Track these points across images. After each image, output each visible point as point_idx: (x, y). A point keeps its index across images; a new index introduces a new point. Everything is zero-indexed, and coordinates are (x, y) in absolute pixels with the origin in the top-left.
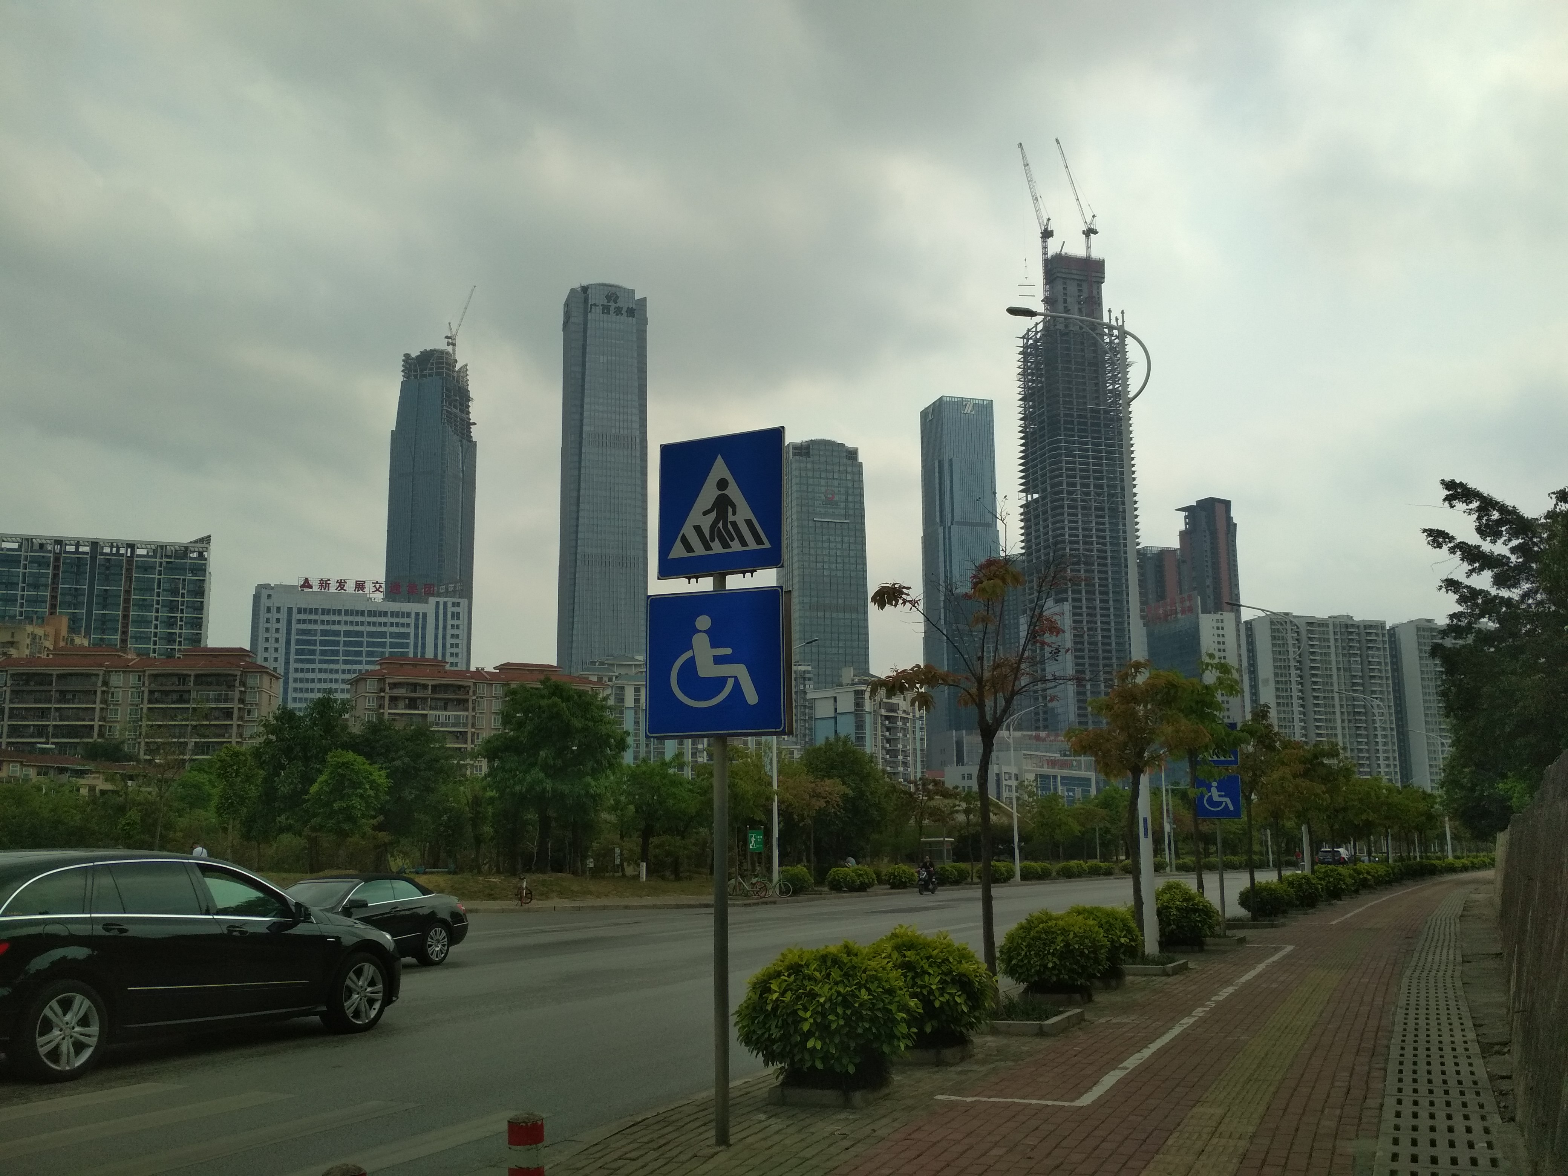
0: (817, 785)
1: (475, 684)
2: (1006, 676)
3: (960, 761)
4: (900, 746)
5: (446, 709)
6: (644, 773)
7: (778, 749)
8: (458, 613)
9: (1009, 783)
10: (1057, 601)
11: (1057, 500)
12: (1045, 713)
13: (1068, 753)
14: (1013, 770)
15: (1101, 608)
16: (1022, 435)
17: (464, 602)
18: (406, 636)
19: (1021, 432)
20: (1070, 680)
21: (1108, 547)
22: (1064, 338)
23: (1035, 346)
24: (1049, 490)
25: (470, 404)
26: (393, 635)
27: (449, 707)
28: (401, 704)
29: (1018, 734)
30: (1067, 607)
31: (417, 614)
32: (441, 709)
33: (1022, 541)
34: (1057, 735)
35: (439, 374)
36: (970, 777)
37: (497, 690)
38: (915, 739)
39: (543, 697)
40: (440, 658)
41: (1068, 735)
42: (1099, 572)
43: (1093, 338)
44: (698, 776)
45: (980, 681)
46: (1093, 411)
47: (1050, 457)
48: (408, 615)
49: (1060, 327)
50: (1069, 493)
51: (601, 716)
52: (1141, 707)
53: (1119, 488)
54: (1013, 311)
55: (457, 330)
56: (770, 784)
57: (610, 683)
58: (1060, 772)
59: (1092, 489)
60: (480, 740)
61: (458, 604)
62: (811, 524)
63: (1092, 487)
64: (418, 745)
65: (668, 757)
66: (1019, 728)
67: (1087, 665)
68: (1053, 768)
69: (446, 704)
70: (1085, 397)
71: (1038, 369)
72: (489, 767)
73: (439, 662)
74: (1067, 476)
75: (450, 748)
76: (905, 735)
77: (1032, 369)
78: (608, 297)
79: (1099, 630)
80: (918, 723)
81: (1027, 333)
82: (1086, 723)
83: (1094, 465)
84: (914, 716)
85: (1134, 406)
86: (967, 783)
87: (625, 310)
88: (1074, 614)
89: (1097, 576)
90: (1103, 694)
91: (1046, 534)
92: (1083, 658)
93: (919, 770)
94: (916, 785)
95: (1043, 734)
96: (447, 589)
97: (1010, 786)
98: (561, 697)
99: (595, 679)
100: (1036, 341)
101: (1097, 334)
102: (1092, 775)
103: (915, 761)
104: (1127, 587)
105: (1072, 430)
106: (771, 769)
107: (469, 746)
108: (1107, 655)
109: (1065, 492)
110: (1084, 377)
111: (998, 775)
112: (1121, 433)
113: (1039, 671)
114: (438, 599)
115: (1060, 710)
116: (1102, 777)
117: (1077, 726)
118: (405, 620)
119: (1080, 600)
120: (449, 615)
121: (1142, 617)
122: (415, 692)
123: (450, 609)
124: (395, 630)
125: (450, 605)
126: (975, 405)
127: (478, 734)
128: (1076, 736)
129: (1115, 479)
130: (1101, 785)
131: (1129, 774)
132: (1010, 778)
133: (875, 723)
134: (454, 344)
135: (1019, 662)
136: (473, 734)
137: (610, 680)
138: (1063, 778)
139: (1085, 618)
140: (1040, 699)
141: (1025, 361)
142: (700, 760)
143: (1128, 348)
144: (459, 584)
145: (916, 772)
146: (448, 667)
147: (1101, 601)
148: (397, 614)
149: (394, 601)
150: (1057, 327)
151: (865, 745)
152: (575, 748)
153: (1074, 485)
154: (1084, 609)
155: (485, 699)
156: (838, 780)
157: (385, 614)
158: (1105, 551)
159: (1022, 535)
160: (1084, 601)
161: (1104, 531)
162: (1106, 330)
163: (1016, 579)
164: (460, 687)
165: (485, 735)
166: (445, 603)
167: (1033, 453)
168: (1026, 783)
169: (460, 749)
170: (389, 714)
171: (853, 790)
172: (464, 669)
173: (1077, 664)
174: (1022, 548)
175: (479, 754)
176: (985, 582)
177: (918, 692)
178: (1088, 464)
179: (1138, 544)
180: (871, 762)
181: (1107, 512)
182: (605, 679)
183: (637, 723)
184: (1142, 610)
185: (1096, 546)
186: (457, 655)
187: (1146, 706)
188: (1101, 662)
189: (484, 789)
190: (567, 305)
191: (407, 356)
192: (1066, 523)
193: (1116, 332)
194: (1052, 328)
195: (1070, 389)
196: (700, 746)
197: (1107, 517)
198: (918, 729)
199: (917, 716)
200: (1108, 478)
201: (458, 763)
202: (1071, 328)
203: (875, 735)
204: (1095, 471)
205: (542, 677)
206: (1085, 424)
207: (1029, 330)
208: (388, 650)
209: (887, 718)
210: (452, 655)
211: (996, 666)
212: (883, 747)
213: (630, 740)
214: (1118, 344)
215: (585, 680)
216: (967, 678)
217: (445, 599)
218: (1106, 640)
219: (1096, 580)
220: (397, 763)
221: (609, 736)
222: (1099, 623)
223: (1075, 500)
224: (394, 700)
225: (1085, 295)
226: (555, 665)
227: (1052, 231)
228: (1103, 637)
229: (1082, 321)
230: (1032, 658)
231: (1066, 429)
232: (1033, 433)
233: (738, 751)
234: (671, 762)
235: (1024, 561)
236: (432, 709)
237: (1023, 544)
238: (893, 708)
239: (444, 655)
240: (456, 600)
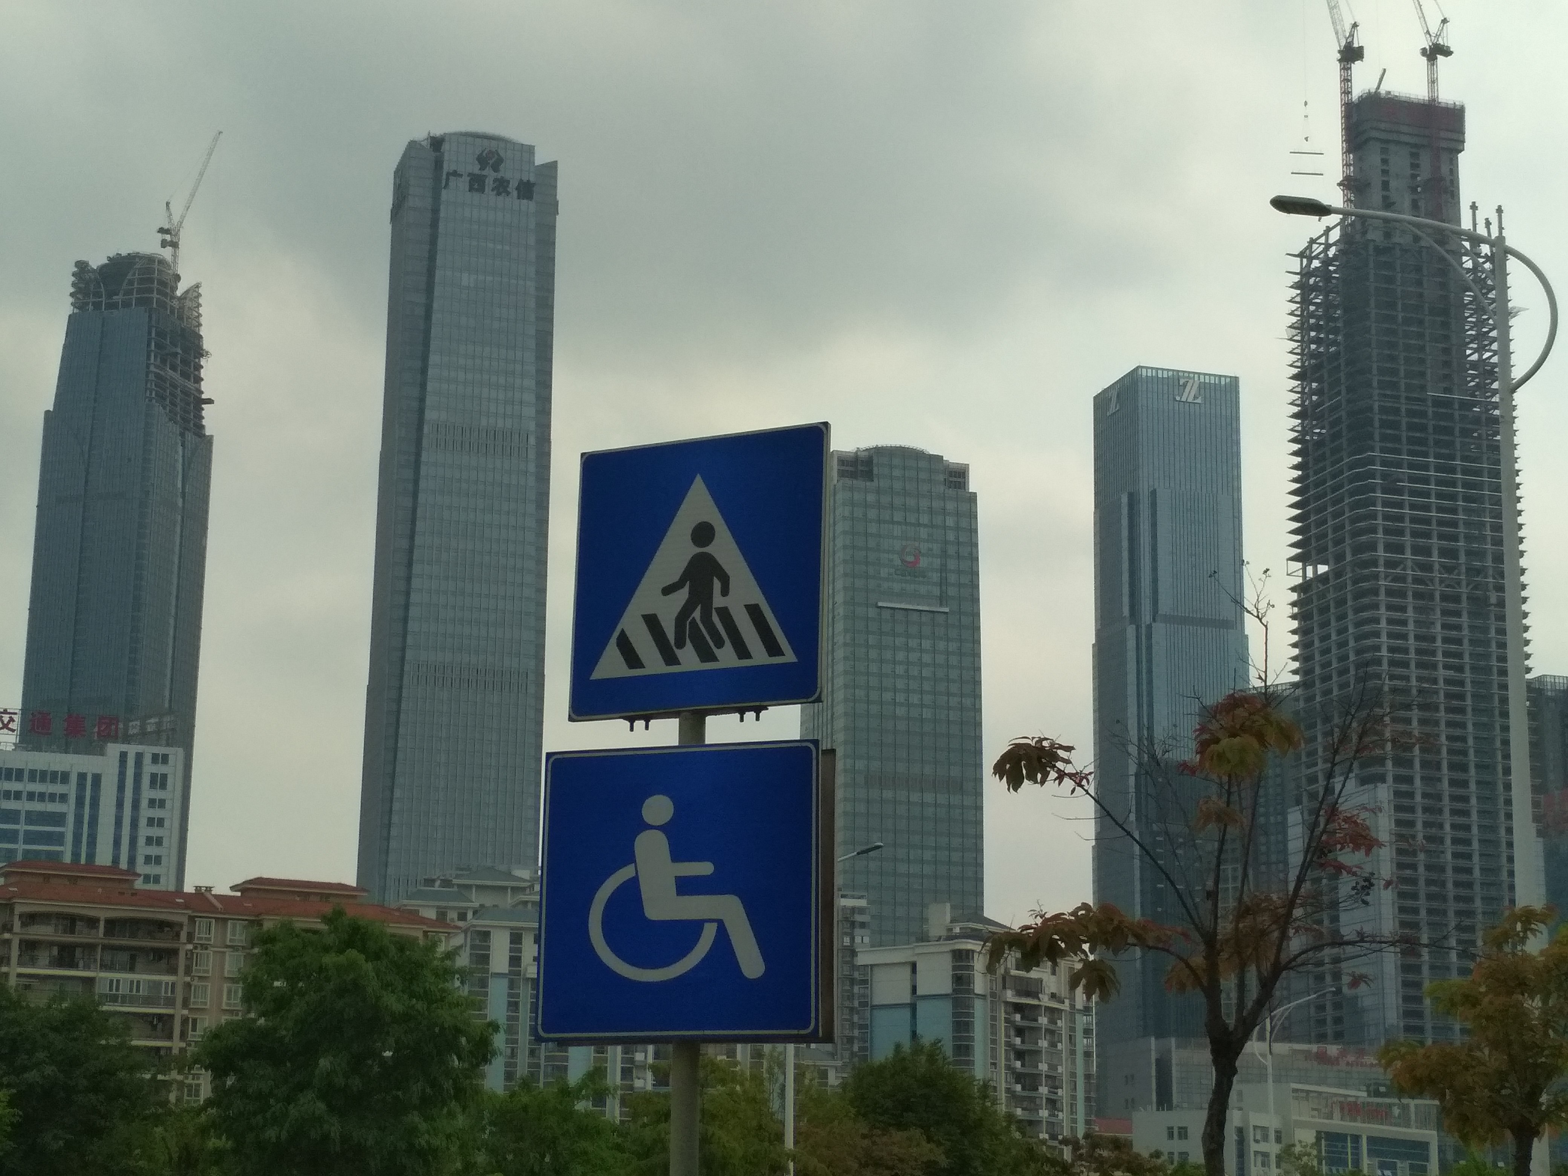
0: (874, 1143)
1: (192, 919)
2: (1263, 933)
3: (1164, 1100)
4: (1043, 1067)
5: (132, 969)
6: (525, 1108)
7: (797, 1066)
8: (164, 777)
9: (1262, 1147)
10: (1364, 781)
11: (1366, 579)
12: (1337, 1006)
13: (1382, 1089)
14: (1272, 1122)
15: (1453, 798)
16: (1296, 447)
17: (176, 754)
18: (58, 819)
19: (1294, 441)
20: (1393, 944)
21: (1468, 674)
22: (1383, 259)
23: (1323, 272)
24: (1349, 558)
25: (203, 362)
26: (32, 818)
27: (139, 966)
28: (44, 956)
29: (1281, 1048)
30: (1384, 793)
31: (82, 777)
32: (123, 969)
33: (1294, 659)
34: (1361, 1053)
35: (144, 302)
36: (1183, 1133)
37: (236, 933)
38: (1073, 1052)
39: (327, 949)
40: (124, 865)
41: (1388, 1054)
42: (1449, 724)
43: (1442, 259)
44: (635, 1116)
45: (1210, 940)
46: (1437, 403)
47: (1352, 494)
48: (65, 778)
49: (1377, 236)
50: (1390, 564)
51: (443, 990)
52: (1537, 1002)
53: (1490, 558)
54: (1284, 204)
55: (183, 217)
56: (780, 1137)
57: (461, 924)
58: (1366, 1128)
59: (1435, 558)
60: (199, 1032)
61: (165, 759)
62: (872, 612)
63: (1435, 553)
64: (75, 1040)
65: (575, 1075)
66: (1285, 1034)
67: (1423, 913)
68: (1355, 1121)
69: (133, 958)
70: (1422, 374)
71: (1329, 318)
72: (215, 1089)
73: (122, 872)
74: (1387, 531)
75: (137, 1048)
76: (1053, 1045)
77: (1318, 318)
78: (482, 160)
79: (1448, 841)
80: (1081, 1021)
81: (1309, 247)
82: (1420, 1030)
83: (1440, 509)
84: (1073, 1006)
85: (1519, 397)
86: (1177, 1146)
87: (513, 185)
88: (1398, 808)
89: (1443, 732)
90: (1454, 973)
91: (1343, 644)
92: (1414, 896)
93: (1081, 1116)
94: (1076, 1146)
95: (1333, 1050)
96: (143, 727)
97: (1265, 1155)
98: (363, 950)
99: (431, 914)
100: (1327, 262)
101: (1448, 251)
102: (1431, 1136)
103: (1074, 1098)
104: (1507, 756)
105: (1397, 439)
106: (783, 1106)
107: (176, 1044)
108: (1463, 892)
109: (1381, 562)
110: (1421, 336)
111: (1240, 1131)
112: (1495, 448)
113: (1326, 922)
114: (124, 747)
115: (1367, 1002)
116: (1452, 1140)
117: (1402, 1037)
118: (58, 788)
119: (1409, 780)
120: (146, 781)
121: (1536, 819)
122: (72, 932)
123: (149, 768)
124: (37, 806)
125: (147, 760)
126: (1203, 387)
127: (195, 1021)
128: (1402, 1057)
129: (1482, 539)
130: (1450, 1156)
131: (1509, 1135)
132: (1265, 1138)
133: (993, 1018)
134: (175, 245)
135: (1291, 905)
136: (185, 1021)
137: (462, 917)
138: (1371, 1140)
139: (1420, 817)
140: (1328, 979)
141: (1305, 302)
142: (638, 1084)
143: (1510, 280)
144: (167, 719)
145: (1074, 1121)
146: (139, 884)
147: (1453, 783)
148: (44, 776)
149: (38, 749)
150: (1370, 236)
151: (972, 1063)
152: (388, 1054)
153: (1399, 549)
154: (1418, 798)
155: (210, 952)
156: (916, 1133)
157: (19, 775)
158: (1461, 683)
159: (1294, 645)
160: (1418, 782)
161: (1459, 642)
162: (1467, 244)
163: (1286, 736)
164: (162, 925)
165: (208, 1022)
166: (139, 757)
167: (1317, 485)
168: (1298, 1149)
169: (158, 1049)
170: (20, 975)
171: (947, 1153)
172: (172, 888)
173: (1402, 910)
174: (1295, 672)
175: (196, 1060)
176: (1225, 742)
177: (1086, 962)
178: (1426, 508)
179: (1529, 670)
180: (985, 1097)
181: (1464, 604)
182: (453, 915)
183: (513, 1006)
184: (1536, 804)
185: (1442, 673)
186: (158, 860)
187: (1545, 1001)
188: (1452, 907)
189: (204, 1131)
190: (401, 173)
191: (82, 267)
192: (1383, 624)
193: (1485, 249)
194: (1358, 237)
195: (1392, 358)
196: (639, 1057)
197: (1465, 614)
198: (1079, 1034)
199: (1079, 1005)
200: (1468, 538)
201: (154, 1077)
202: (1397, 239)
203: (994, 1042)
204: (1441, 523)
205: (328, 909)
206: (1423, 428)
207: (1312, 241)
208: (20, 847)
209: (1018, 1008)
210: (148, 859)
211: (1244, 911)
212: (1008, 1067)
213: (499, 1040)
214: (1493, 271)
215: (413, 917)
216: (1185, 935)
217: (140, 748)
218: (1461, 863)
219: (1443, 738)
220: (32, 1076)
221: (458, 1031)
222: (1447, 827)
223: (1402, 579)
224: (30, 947)
225: (1424, 174)
226: (355, 885)
227: (1361, 48)
228: (1455, 855)
229: (1418, 226)
230: (1316, 895)
231: (1384, 438)
232: (1319, 444)
233: (714, 1067)
234: (580, 1089)
235: (1297, 699)
236: (104, 967)
237: (1296, 665)
238: (1031, 989)
239: (132, 860)
240: (160, 750)
